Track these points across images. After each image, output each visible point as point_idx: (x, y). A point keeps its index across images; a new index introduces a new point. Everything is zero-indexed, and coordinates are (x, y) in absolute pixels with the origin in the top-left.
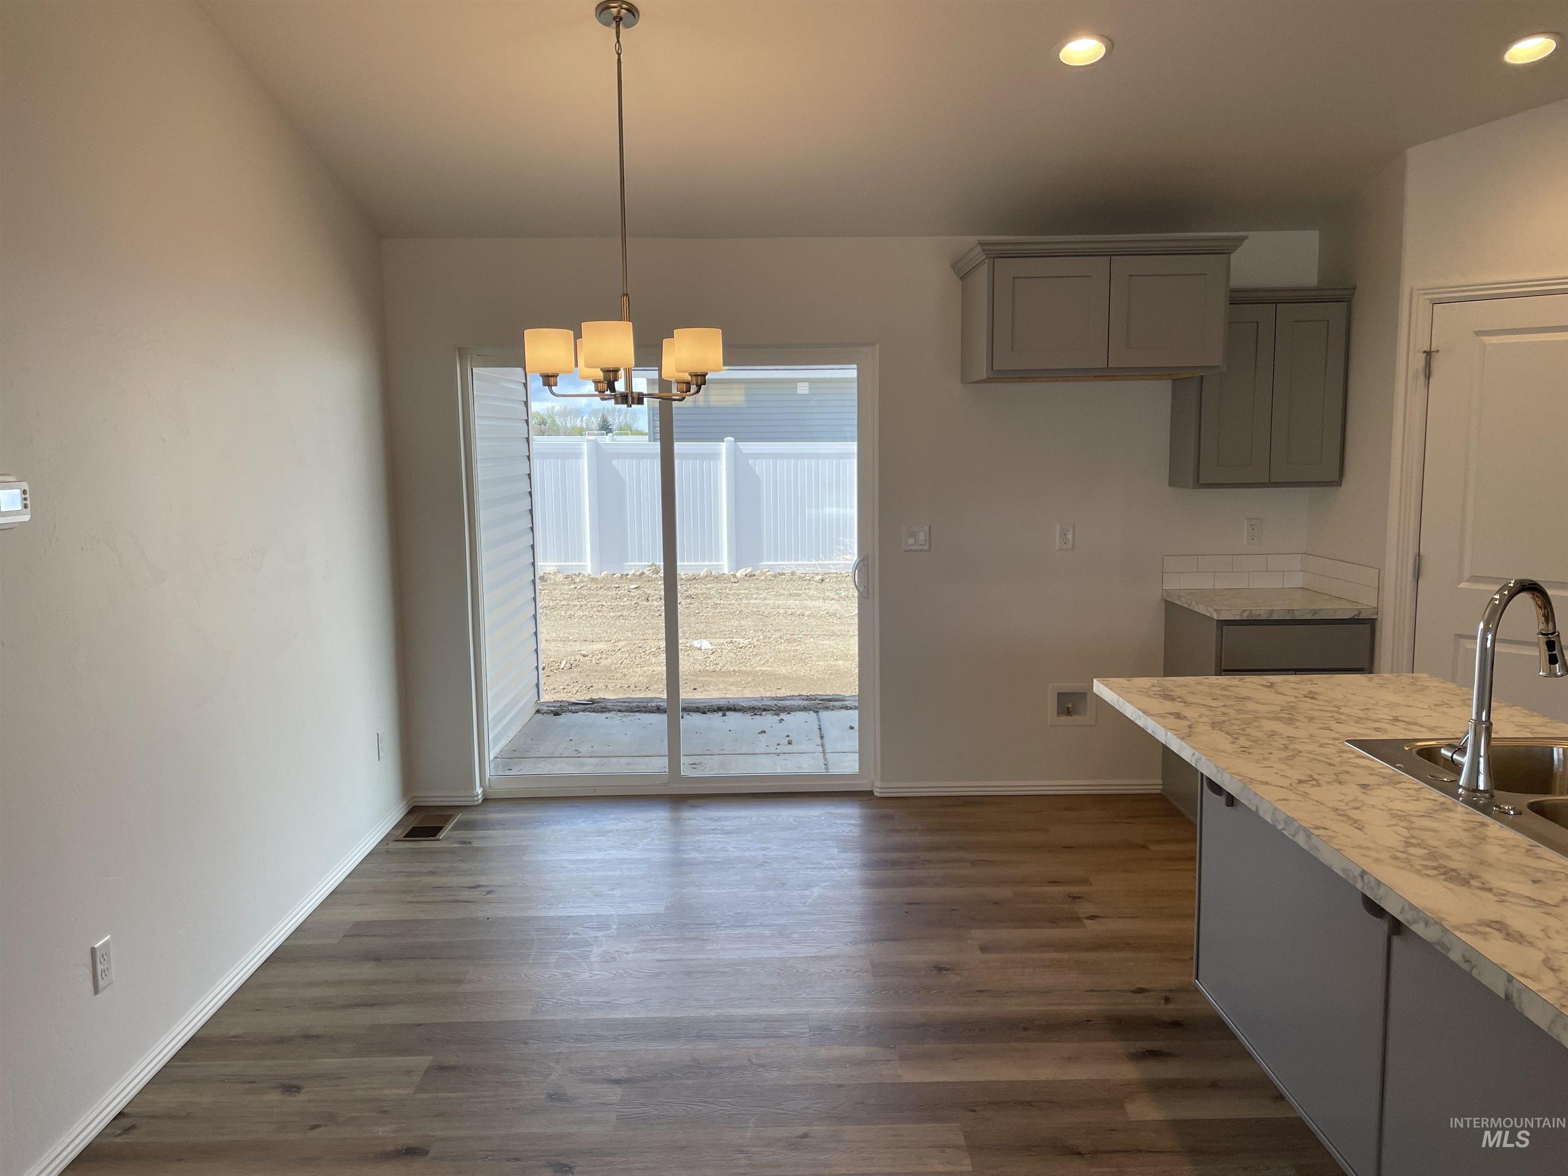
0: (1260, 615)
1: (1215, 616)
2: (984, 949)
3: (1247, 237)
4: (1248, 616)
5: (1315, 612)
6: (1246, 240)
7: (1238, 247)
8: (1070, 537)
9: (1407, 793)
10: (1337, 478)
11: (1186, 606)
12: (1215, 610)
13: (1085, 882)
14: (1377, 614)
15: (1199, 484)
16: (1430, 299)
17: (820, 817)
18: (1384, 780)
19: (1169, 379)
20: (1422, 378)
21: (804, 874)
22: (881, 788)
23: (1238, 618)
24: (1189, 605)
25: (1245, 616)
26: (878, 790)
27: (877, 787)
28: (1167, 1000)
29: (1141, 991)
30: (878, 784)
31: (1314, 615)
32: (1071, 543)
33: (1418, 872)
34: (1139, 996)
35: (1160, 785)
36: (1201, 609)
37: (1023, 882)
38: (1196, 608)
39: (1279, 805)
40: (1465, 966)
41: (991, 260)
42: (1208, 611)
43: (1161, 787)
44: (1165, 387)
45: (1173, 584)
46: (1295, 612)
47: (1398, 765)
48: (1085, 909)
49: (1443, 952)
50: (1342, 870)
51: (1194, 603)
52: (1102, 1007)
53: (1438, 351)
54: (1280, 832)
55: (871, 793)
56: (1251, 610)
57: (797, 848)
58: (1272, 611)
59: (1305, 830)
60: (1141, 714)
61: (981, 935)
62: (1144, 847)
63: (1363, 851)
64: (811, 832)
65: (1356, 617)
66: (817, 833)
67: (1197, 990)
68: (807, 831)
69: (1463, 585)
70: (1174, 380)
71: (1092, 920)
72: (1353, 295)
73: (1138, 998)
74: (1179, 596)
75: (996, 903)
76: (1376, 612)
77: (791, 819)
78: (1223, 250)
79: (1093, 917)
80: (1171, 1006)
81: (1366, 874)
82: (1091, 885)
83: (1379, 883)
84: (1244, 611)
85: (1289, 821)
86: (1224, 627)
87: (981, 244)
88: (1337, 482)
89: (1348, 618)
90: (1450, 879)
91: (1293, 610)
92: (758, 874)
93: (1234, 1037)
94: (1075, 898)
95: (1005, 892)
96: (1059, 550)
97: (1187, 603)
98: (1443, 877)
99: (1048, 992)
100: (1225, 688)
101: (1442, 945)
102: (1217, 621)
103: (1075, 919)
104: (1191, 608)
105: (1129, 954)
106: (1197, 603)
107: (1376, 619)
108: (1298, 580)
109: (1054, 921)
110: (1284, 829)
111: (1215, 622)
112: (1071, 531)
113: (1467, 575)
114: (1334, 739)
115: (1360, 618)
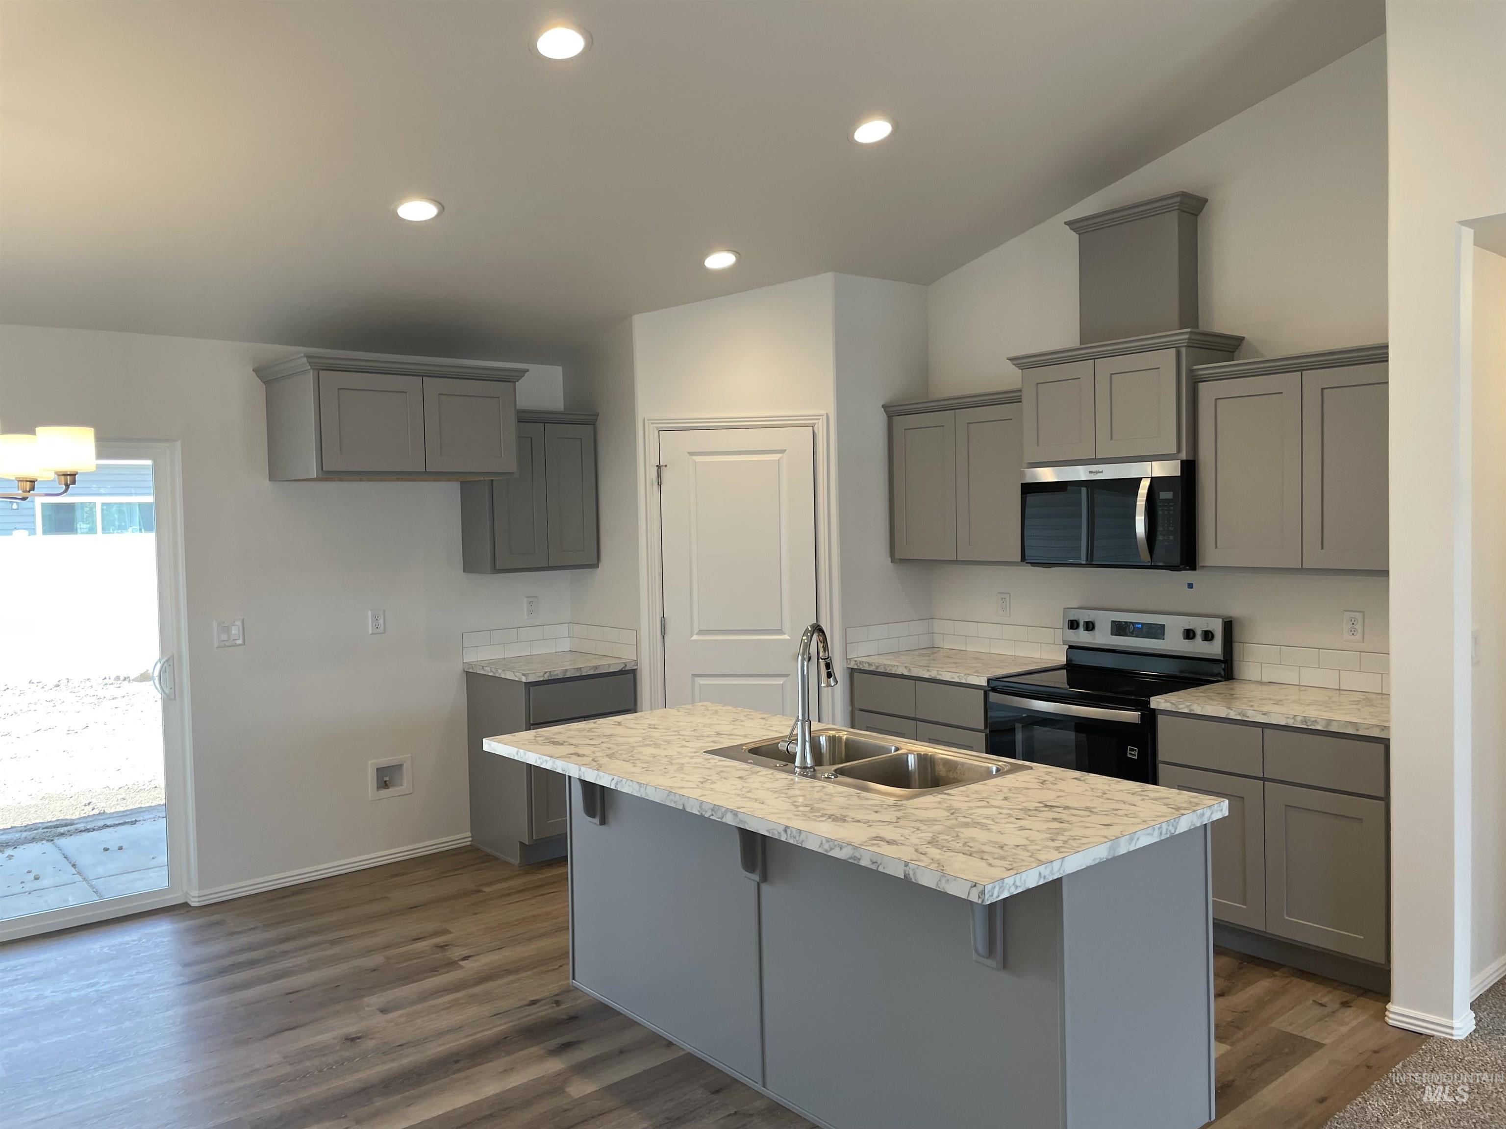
0: (557, 675)
1: (524, 679)
2: (384, 1011)
3: (528, 370)
4: (548, 677)
5: (596, 668)
6: (527, 373)
7: (521, 377)
8: (381, 621)
9: (768, 777)
10: (595, 562)
11: (491, 674)
12: (523, 675)
13: (445, 932)
14: (637, 665)
15: (496, 570)
16: (656, 427)
17: (140, 940)
18: (748, 772)
19: (457, 481)
20: (656, 487)
21: (156, 997)
22: (199, 897)
23: (541, 679)
24: (494, 673)
25: (546, 677)
26: (197, 899)
27: (194, 897)
28: (558, 1003)
29: (533, 1003)
30: (195, 893)
31: (595, 670)
32: (382, 626)
33: (815, 820)
34: (535, 1006)
35: (469, 837)
36: (509, 676)
37: (388, 946)
38: (502, 674)
39: (702, 799)
40: (874, 867)
41: (316, 372)
42: (516, 676)
43: (470, 839)
44: (453, 489)
45: (471, 657)
46: (582, 669)
47: (749, 761)
48: (456, 953)
49: (856, 862)
50: (767, 831)
51: (500, 671)
52: (511, 1024)
53: (666, 466)
54: (708, 818)
55: (185, 905)
56: (550, 672)
57: (132, 976)
58: (566, 671)
59: (732, 811)
60: (548, 758)
61: (375, 1000)
62: (479, 891)
63: (778, 816)
64: (138, 956)
65: (623, 669)
66: (146, 956)
67: (576, 989)
68: (132, 957)
69: (695, 637)
70: (461, 482)
71: (467, 960)
72: (597, 420)
73: (534, 1009)
74: (483, 667)
75: (374, 970)
76: (636, 664)
77: (106, 950)
78: (510, 378)
79: (465, 958)
80: (563, 1006)
81: (789, 828)
82: (450, 932)
83: (800, 831)
84: (546, 673)
85: (715, 808)
86: (531, 688)
87: (308, 356)
88: (595, 566)
89: (618, 670)
90: (834, 820)
91: (580, 668)
92: (100, 1011)
93: (619, 1014)
94: (443, 947)
95: (378, 959)
96: (372, 634)
97: (492, 671)
98: (830, 820)
99: (460, 1027)
100: (590, 730)
101: (854, 858)
102: (525, 683)
103: (452, 965)
104: (497, 675)
105: (511, 978)
106: (504, 670)
107: (636, 669)
108: (565, 645)
109: (434, 970)
110: (712, 815)
111: (524, 684)
112: (382, 616)
113: (696, 630)
114: (695, 752)
115: (626, 669)
